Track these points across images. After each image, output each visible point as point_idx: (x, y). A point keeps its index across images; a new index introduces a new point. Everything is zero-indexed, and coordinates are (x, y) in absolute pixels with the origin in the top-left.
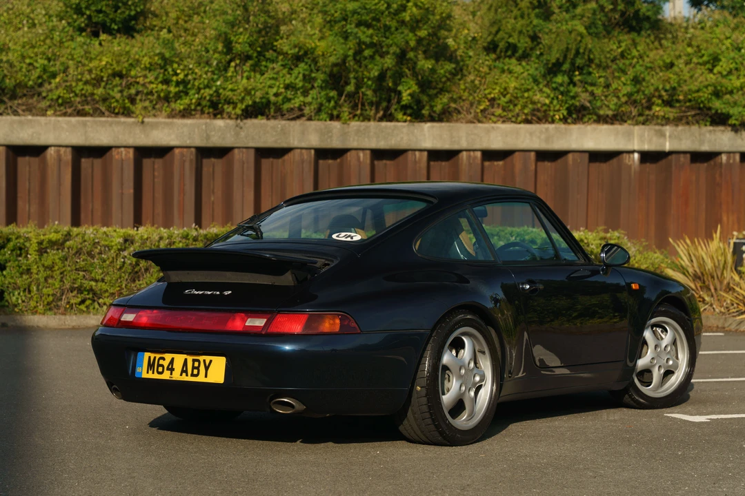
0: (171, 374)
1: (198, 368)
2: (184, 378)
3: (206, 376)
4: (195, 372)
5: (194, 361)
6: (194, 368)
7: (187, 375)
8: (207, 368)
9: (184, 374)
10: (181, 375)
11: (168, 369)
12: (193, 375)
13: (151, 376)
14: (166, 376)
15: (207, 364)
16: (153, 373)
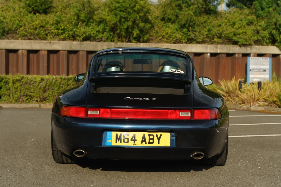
0: (135, 143)
1: (153, 139)
2: (144, 144)
3: (159, 143)
4: (151, 141)
5: (149, 135)
6: (150, 139)
7: (146, 143)
8: (159, 139)
9: (144, 143)
10: (142, 143)
11: (132, 140)
12: (149, 143)
13: (118, 144)
14: (131, 144)
15: (159, 137)
16: (121, 142)
